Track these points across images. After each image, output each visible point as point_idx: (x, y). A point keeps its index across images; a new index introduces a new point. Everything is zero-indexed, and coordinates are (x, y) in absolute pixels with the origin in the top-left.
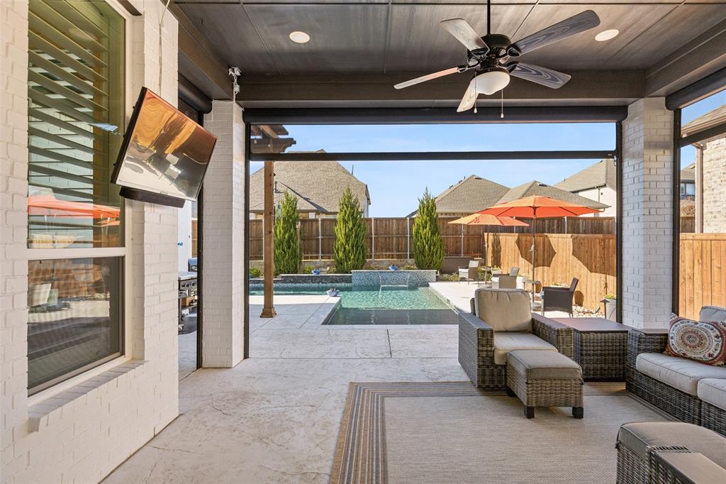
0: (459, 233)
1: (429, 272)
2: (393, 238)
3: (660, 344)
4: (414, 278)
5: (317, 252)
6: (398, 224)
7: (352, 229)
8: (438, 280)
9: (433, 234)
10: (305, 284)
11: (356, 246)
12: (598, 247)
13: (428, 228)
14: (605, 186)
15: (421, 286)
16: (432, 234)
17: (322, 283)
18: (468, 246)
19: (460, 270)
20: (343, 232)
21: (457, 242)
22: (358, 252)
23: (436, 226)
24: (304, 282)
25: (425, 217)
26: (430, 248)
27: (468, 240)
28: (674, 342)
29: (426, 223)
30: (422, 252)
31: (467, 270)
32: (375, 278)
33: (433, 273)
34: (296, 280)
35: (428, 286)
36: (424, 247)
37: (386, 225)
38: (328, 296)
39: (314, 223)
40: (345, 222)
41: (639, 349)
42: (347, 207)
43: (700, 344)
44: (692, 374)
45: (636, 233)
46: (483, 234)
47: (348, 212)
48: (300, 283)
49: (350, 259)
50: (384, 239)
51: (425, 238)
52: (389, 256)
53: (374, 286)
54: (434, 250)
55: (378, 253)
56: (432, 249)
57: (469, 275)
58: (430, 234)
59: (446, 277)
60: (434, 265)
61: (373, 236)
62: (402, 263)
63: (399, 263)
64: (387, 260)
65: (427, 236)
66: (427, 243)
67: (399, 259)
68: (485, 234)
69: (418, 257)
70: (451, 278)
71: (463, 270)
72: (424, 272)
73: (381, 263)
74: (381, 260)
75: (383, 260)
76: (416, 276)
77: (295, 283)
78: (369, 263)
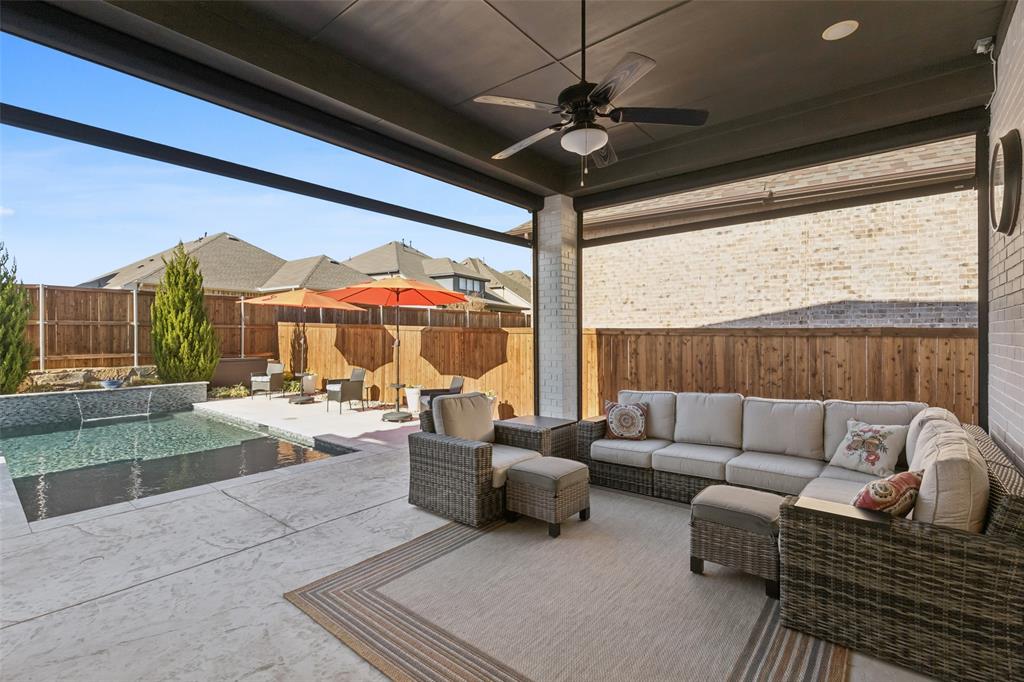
0: (237, 321)
1: (194, 386)
3: (603, 431)
4: (161, 400)
6: (110, 304)
8: (211, 397)
9: (198, 320)
12: (457, 342)
13: (187, 311)
14: (398, 272)
15: (178, 411)
16: (195, 321)
18: (253, 340)
19: (253, 379)
23: (202, 308)
25: (180, 292)
26: (191, 346)
27: (252, 332)
28: (614, 427)
29: (184, 304)
30: (174, 353)
31: (267, 379)
35: (191, 408)
36: (180, 343)
41: (591, 438)
43: (633, 424)
44: (645, 450)
45: (554, 326)
46: (276, 324)
50: (72, 329)
51: (181, 329)
52: (86, 363)
53: (60, 423)
54: (201, 349)
55: (54, 357)
56: (197, 347)
57: (271, 385)
58: (192, 322)
59: (222, 391)
60: (200, 373)
61: (41, 323)
62: (123, 374)
63: (115, 373)
64: (84, 369)
65: (186, 325)
66: (186, 337)
67: (112, 366)
68: (279, 323)
69: (165, 363)
70: (233, 392)
71: (259, 379)
72: (183, 387)
73: (67, 376)
74: (66, 371)
75: (74, 371)
76: (166, 394)
78: (32, 379)
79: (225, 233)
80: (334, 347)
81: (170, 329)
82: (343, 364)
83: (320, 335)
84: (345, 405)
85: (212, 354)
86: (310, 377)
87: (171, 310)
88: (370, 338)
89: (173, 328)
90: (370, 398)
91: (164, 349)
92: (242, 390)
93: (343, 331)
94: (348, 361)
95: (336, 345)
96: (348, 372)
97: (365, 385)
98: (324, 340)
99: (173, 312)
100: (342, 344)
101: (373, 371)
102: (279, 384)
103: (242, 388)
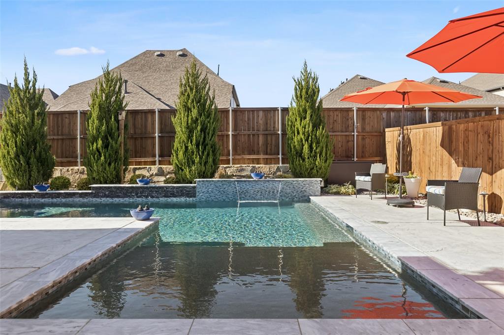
0: (350, 129)
1: (311, 182)
2: (258, 135)
4: (288, 191)
5: (154, 156)
6: (266, 117)
7: (197, 119)
8: (324, 192)
9: (316, 126)
10: (127, 199)
11: (202, 144)
13: (308, 119)
15: (299, 202)
16: (313, 127)
17: (152, 197)
18: (364, 146)
19: (357, 178)
20: (184, 124)
21: (348, 141)
22: (206, 153)
23: (319, 116)
24: (125, 196)
25: (303, 102)
26: (311, 147)
27: (363, 139)
29: (305, 111)
30: (300, 154)
31: (368, 178)
32: (230, 190)
33: (317, 183)
34: (113, 193)
35: (309, 201)
36: (303, 145)
37: (249, 119)
38: (133, 219)
39: (149, 116)
40: (188, 110)
42: (191, 89)
46: (384, 131)
47: (191, 97)
48: (118, 197)
49: (193, 162)
50: (246, 137)
51: (304, 133)
52: (254, 161)
53: (229, 201)
54: (318, 150)
55: (237, 157)
56: (315, 148)
57: (372, 185)
58: (311, 127)
59: (334, 188)
60: (317, 171)
61: (230, 133)
62: (272, 170)
63: (268, 170)
64: (251, 165)
65: (307, 130)
66: (307, 140)
67: (267, 164)
68: (387, 130)
69: (293, 161)
70: (343, 190)
71: (362, 178)
72: (303, 181)
73: (242, 170)
74: (242, 166)
75: (246, 167)
76: (292, 187)
77: (112, 197)
78: (225, 170)
79: (358, 75)
80: (440, 148)
81: (296, 134)
82: (450, 167)
83: (424, 136)
84: (452, 214)
85: (326, 154)
86: (412, 180)
87: (298, 118)
88: (487, 133)
89: (298, 133)
90: (487, 209)
91: (293, 150)
92: (350, 189)
93: (450, 128)
94: (457, 163)
95: (442, 145)
96: (457, 173)
97: (481, 192)
98: (428, 142)
99: (298, 119)
100: (448, 143)
101: (492, 174)
102: (380, 185)
103: (350, 186)
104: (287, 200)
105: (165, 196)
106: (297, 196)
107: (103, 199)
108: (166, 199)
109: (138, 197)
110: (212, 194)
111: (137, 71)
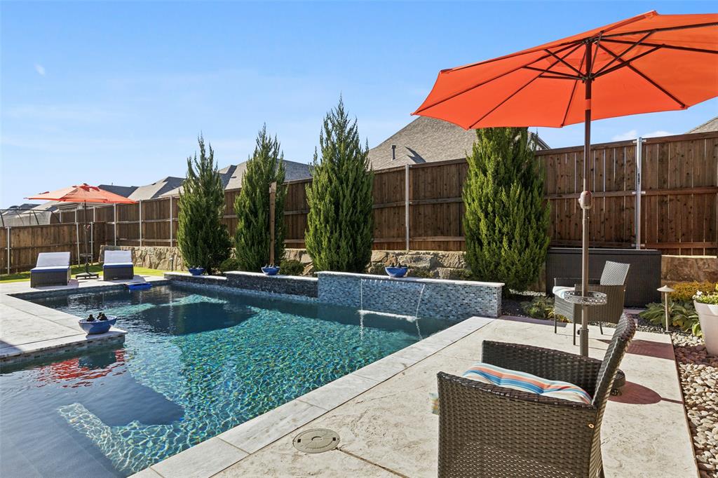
1: (480, 289)
10: (253, 291)
16: (498, 185)
26: (493, 224)
48: (246, 287)
52: (439, 245)
61: (407, 203)
64: (432, 252)
67: (457, 250)
73: (418, 259)
74: (418, 253)
75: (424, 254)
76: (445, 295)
77: (242, 288)
78: (397, 259)
87: (477, 171)
104: (438, 316)
105: (287, 292)
106: (453, 312)
107: (235, 289)
108: (288, 295)
109: (262, 290)
110: (335, 295)
111: (417, 133)
